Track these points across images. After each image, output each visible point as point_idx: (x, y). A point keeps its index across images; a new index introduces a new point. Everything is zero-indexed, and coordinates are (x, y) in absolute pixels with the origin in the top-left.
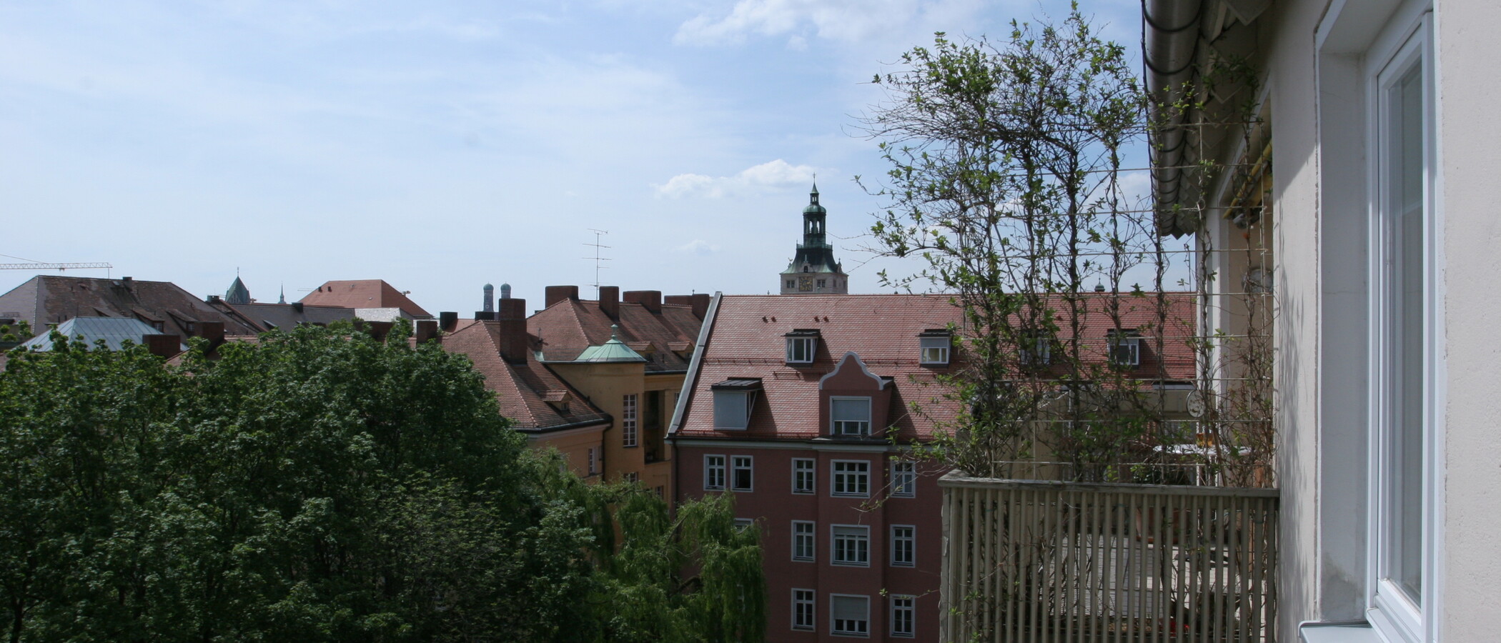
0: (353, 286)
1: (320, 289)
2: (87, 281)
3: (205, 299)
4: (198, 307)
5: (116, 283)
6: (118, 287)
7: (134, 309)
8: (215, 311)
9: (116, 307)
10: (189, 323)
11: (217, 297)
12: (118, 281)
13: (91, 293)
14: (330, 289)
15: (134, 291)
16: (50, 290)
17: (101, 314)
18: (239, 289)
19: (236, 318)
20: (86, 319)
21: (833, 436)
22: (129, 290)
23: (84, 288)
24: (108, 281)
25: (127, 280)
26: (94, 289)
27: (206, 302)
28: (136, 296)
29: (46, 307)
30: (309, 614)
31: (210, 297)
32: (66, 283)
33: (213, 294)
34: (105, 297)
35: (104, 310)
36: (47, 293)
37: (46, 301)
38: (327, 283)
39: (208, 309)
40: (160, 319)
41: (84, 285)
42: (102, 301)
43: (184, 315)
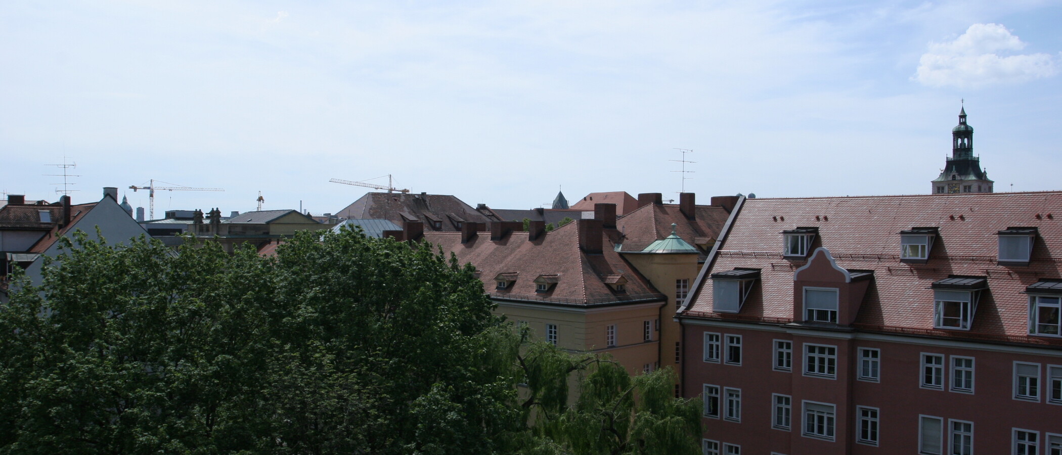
0: (606, 196)
4: (468, 211)
6: (417, 199)
7: (425, 213)
8: (479, 214)
9: (414, 212)
10: (459, 222)
12: (418, 195)
13: (399, 203)
14: (591, 199)
15: (428, 201)
16: (374, 202)
21: (806, 322)
22: (424, 201)
23: (396, 200)
24: (412, 195)
25: (424, 194)
26: (402, 200)
27: (476, 208)
28: (428, 204)
29: (369, 212)
32: (385, 197)
33: (482, 203)
34: (408, 206)
35: (405, 214)
36: (372, 203)
37: (370, 209)
40: (439, 220)
41: (396, 198)
42: (405, 208)
43: (457, 217)
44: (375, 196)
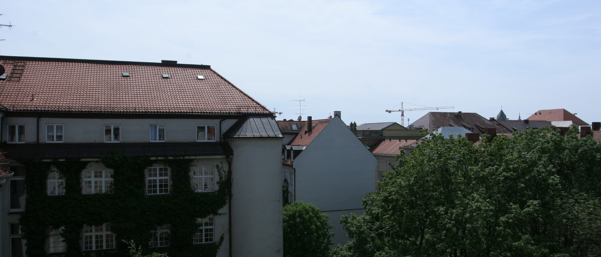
0: (550, 112)
1: (536, 114)
2: (446, 113)
3: (489, 119)
4: (486, 122)
5: (456, 114)
6: (457, 115)
7: (462, 123)
8: (492, 123)
9: (456, 123)
10: (482, 128)
11: (494, 118)
12: (457, 113)
13: (447, 118)
14: (540, 114)
15: (462, 117)
16: (434, 117)
17: (451, 126)
18: (502, 115)
19: (501, 126)
20: (446, 127)
22: (461, 116)
23: (445, 116)
24: (454, 113)
25: (460, 112)
26: (448, 116)
27: (489, 120)
28: (463, 118)
29: (432, 123)
30: (529, 249)
31: (491, 118)
32: (439, 114)
33: (492, 117)
34: (452, 119)
35: (452, 124)
36: (433, 118)
37: (432, 121)
38: (539, 111)
39: (490, 123)
40: (472, 127)
41: (445, 115)
42: (451, 121)
43: (481, 126)
44: (433, 114)
